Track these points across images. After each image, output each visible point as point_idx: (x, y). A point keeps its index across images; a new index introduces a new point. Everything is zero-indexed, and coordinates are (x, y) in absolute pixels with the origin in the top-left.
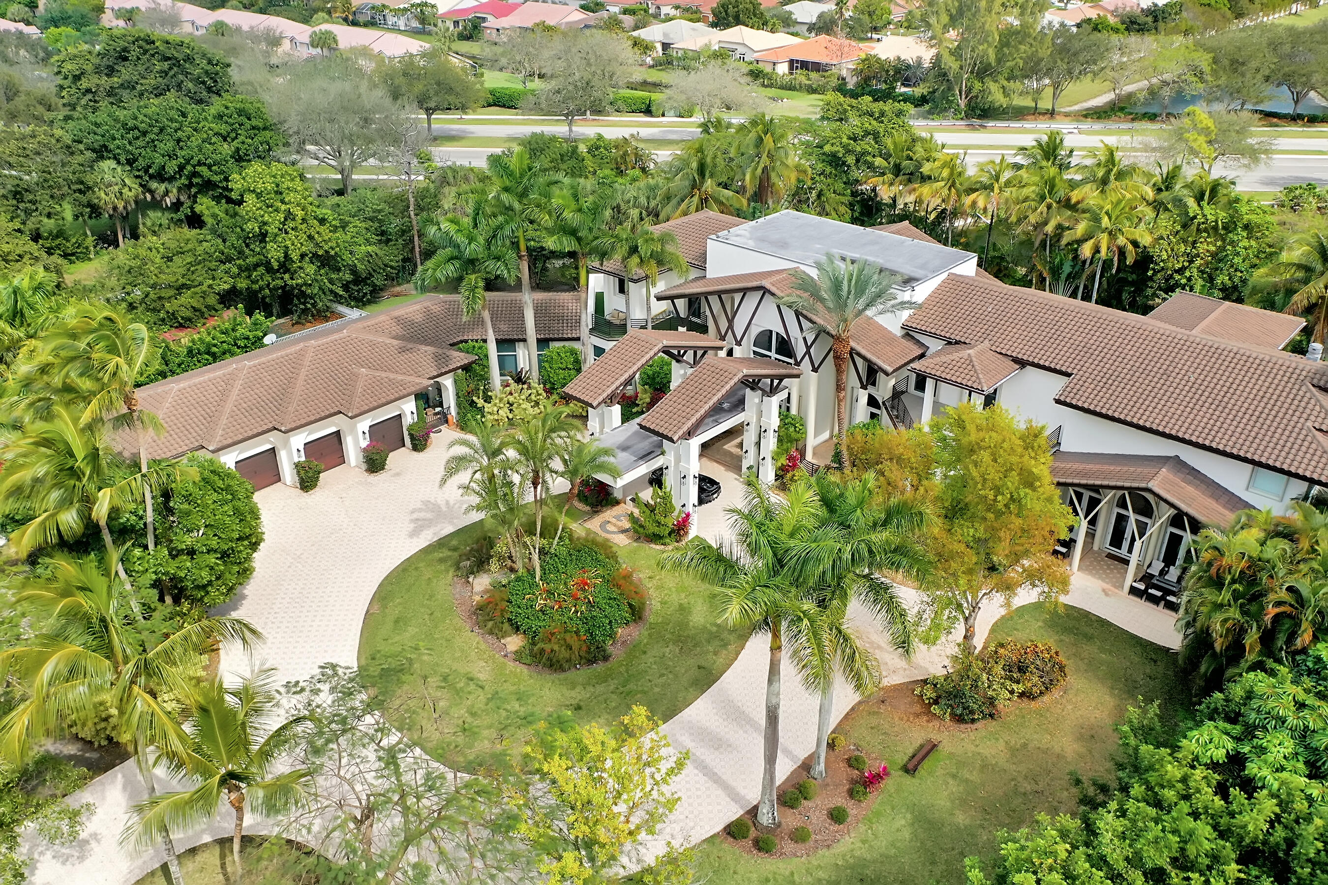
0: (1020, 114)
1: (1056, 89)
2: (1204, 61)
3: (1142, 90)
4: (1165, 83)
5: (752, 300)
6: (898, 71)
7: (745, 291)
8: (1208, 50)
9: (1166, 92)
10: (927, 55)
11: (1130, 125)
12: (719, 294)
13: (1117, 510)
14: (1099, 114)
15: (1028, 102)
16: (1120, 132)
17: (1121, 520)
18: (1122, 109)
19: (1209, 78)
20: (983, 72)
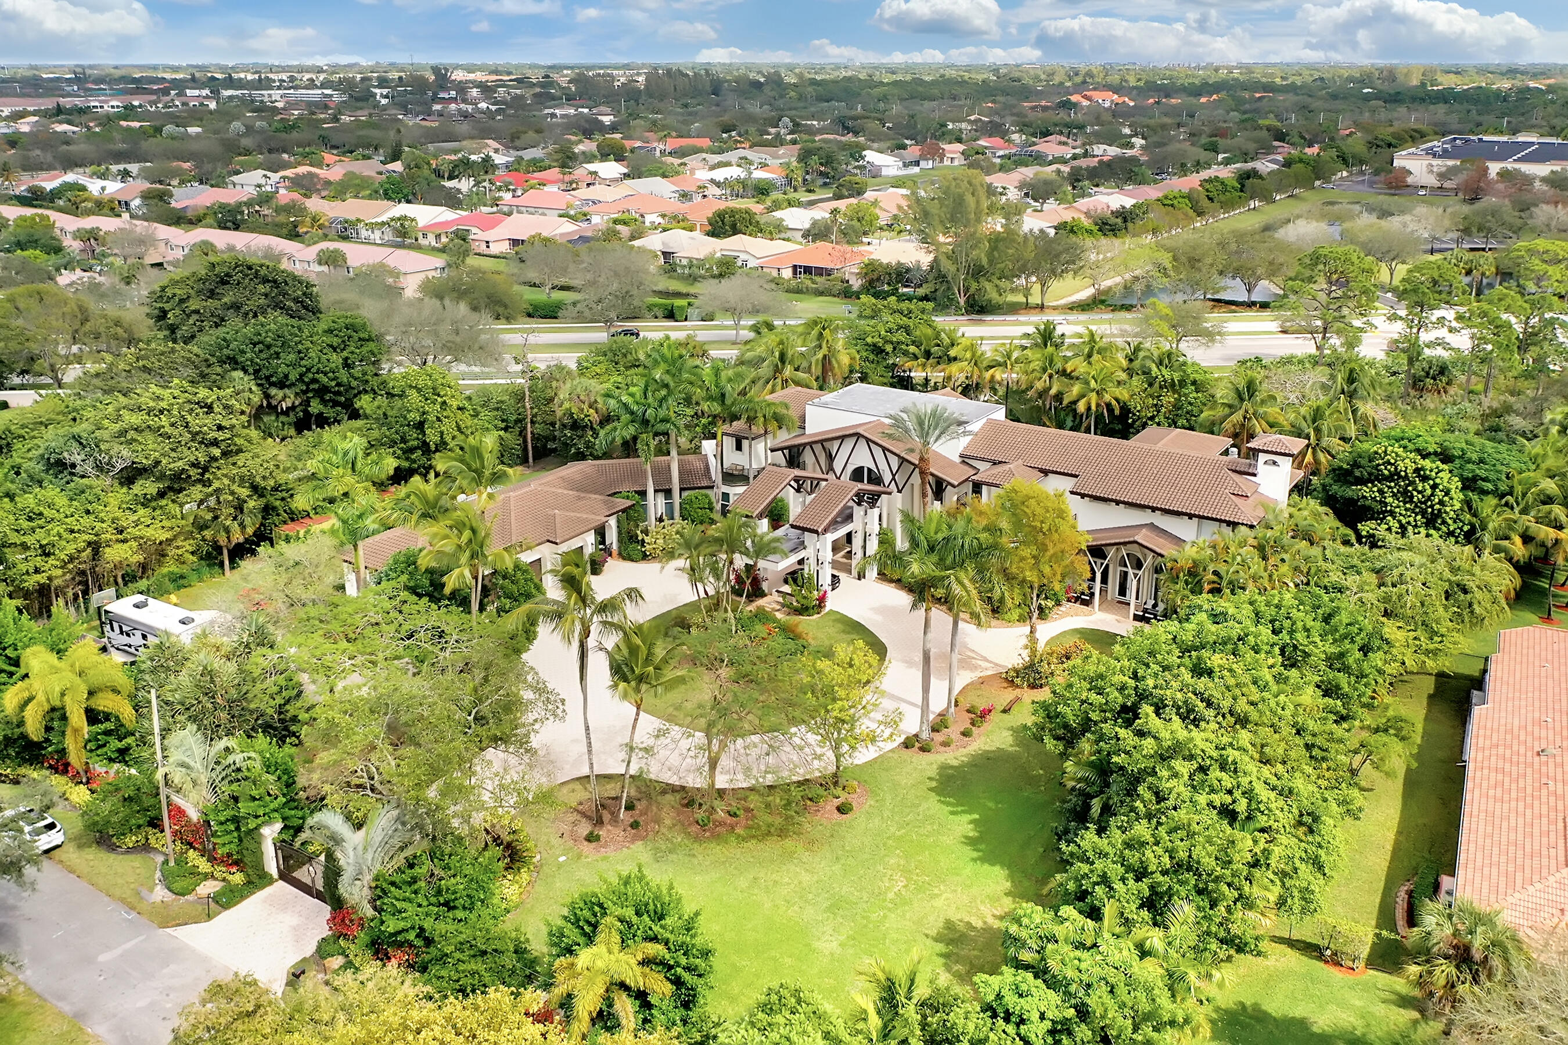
0: (1014, 309)
1: (1043, 286)
2: (1166, 259)
3: (1117, 285)
4: (1136, 279)
5: (849, 444)
6: (899, 274)
7: (843, 438)
8: (1168, 250)
9: (1138, 287)
10: (925, 259)
11: (1111, 316)
12: (821, 442)
13: (1120, 568)
14: (1083, 307)
15: (1020, 298)
16: (1102, 321)
17: (1124, 576)
18: (1102, 302)
19: (1172, 274)
20: (977, 272)
